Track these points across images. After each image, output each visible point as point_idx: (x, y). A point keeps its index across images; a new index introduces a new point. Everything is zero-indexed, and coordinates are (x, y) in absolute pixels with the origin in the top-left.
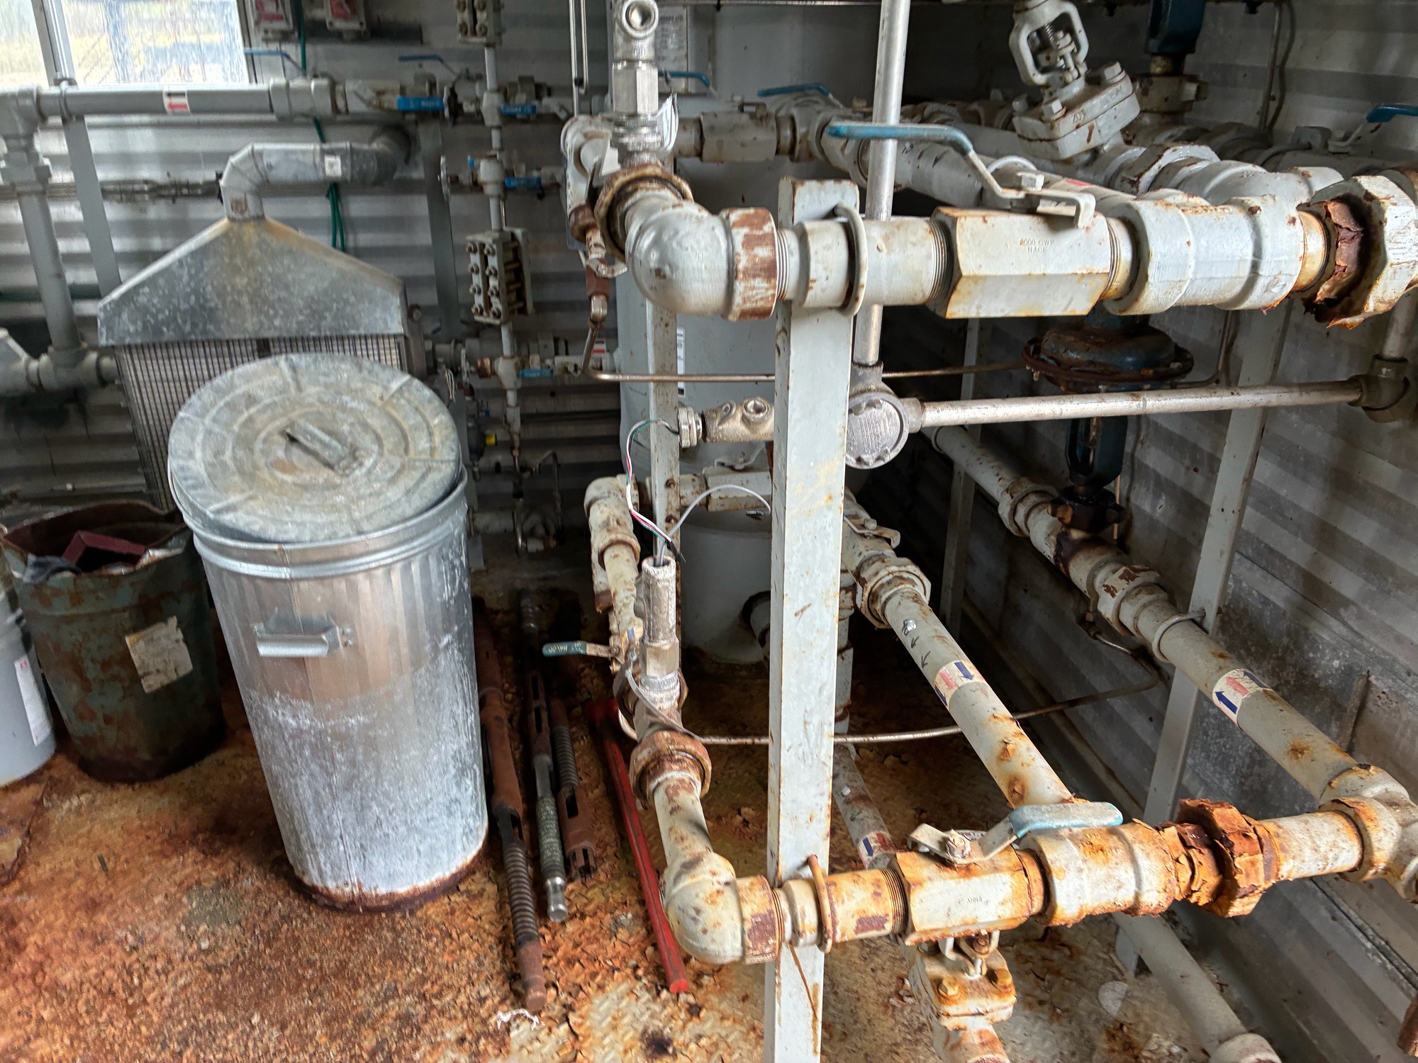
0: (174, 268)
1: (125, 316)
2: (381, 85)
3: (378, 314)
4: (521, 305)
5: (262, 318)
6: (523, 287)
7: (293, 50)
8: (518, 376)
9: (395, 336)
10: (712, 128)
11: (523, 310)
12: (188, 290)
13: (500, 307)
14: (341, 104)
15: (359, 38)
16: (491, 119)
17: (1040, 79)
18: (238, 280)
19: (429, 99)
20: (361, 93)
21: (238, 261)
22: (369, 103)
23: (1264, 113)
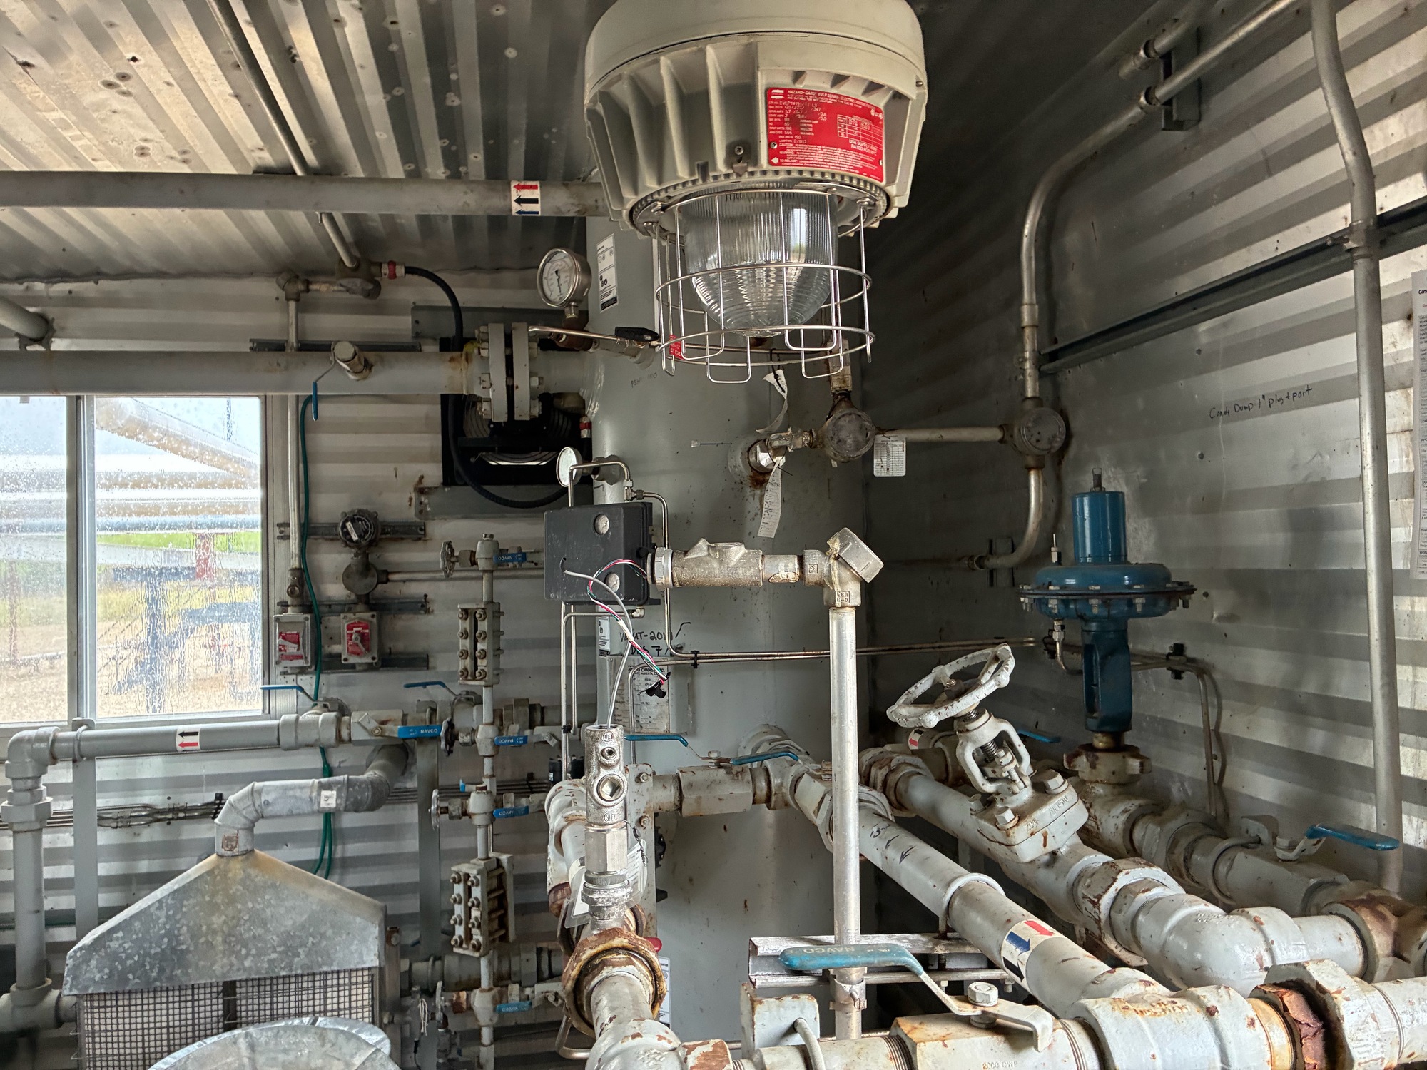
0: (152, 910)
1: (93, 963)
2: (384, 715)
3: (353, 948)
4: (503, 932)
5: (233, 959)
6: (505, 914)
7: (307, 682)
8: (495, 1010)
9: (369, 969)
10: (690, 785)
11: (504, 938)
12: (163, 932)
13: (481, 939)
14: (345, 734)
15: (370, 668)
16: (484, 748)
17: (989, 788)
18: (214, 919)
19: (428, 728)
20: (364, 724)
21: (219, 899)
22: (371, 733)
23: (1209, 768)
